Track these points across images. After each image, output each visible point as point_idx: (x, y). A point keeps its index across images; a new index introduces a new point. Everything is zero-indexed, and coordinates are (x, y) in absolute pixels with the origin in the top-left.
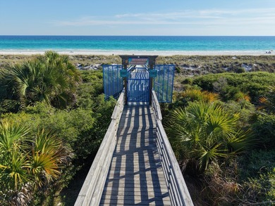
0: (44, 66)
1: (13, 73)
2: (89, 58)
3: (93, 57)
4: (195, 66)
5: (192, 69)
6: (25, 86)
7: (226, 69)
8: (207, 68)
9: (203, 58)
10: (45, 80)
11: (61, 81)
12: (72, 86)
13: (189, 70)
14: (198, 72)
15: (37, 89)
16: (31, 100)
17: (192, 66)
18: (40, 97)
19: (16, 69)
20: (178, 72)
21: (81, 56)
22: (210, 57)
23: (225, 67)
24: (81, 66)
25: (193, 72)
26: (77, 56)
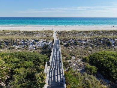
3: (33, 32)
5: (84, 43)
7: (101, 42)
8: (92, 41)
13: (82, 43)
14: (87, 44)
17: (84, 41)
20: (77, 45)
21: (27, 32)
23: (101, 41)
24: (24, 41)
25: (84, 44)
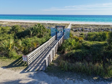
0: (36, 28)
1: (29, 29)
2: (52, 24)
3: (54, 24)
4: (90, 29)
5: (88, 30)
6: (32, 32)
8: (95, 30)
9: (97, 26)
10: (36, 31)
11: (40, 32)
12: (43, 33)
14: (90, 31)
15: (34, 33)
16: (33, 36)
18: (35, 35)
19: (30, 28)
21: (50, 24)
22: (100, 25)
23: (103, 30)
25: (88, 31)
26: (48, 24)
